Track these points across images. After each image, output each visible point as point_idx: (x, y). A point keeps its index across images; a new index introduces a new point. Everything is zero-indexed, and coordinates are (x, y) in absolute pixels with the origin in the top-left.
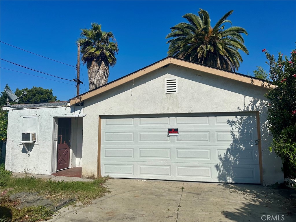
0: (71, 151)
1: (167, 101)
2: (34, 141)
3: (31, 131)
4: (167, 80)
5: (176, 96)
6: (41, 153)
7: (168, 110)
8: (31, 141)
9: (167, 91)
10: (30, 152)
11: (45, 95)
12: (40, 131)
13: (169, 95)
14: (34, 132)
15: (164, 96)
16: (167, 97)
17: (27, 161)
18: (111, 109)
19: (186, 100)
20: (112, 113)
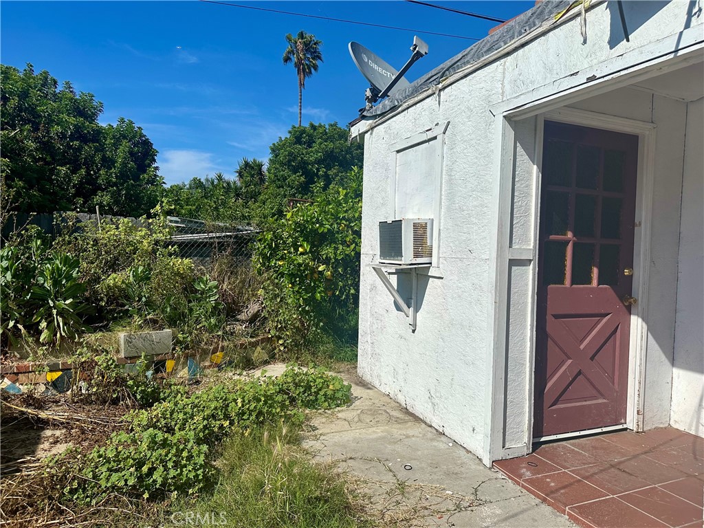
0: (637, 325)
2: (426, 260)
8: (407, 257)
14: (424, 216)
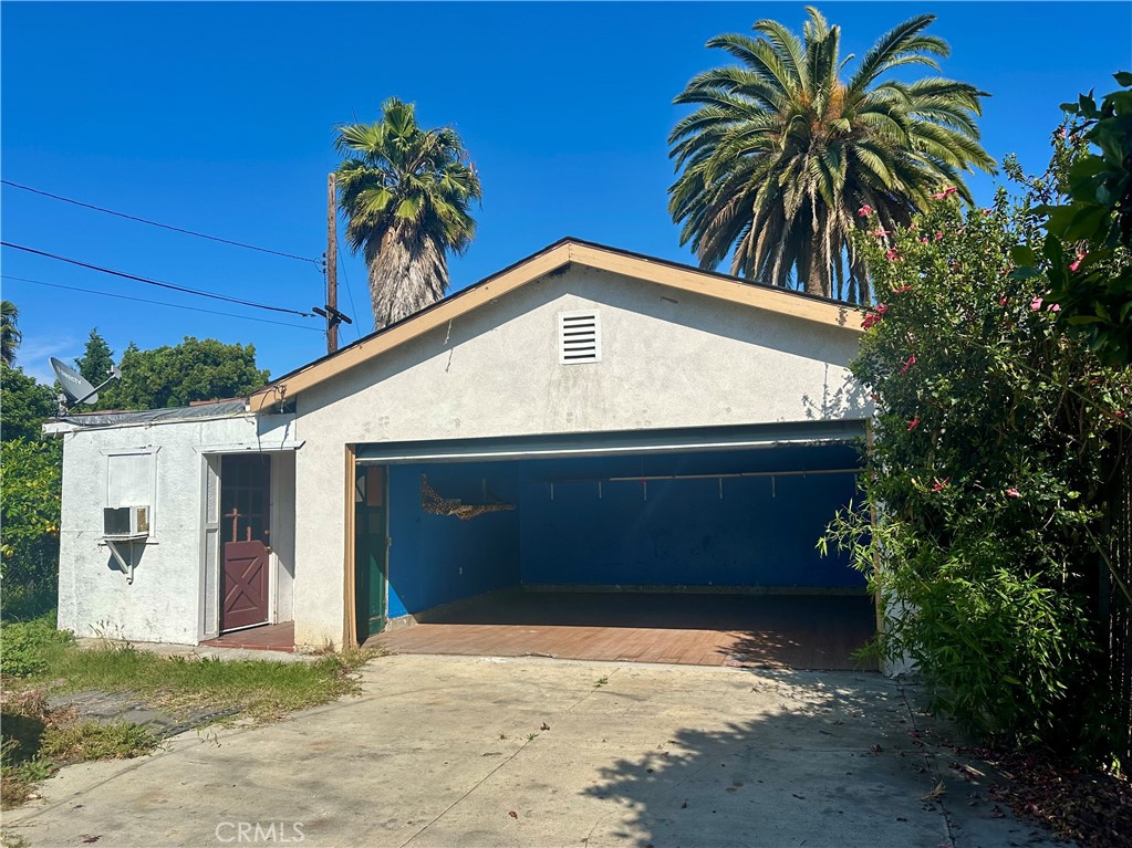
1: (567, 389)
2: (145, 533)
3: (134, 499)
4: (565, 320)
5: (596, 372)
6: (166, 572)
7: (569, 421)
8: (134, 532)
9: (566, 358)
10: (133, 568)
11: (227, 367)
12: (162, 500)
13: (572, 368)
14: (143, 503)
15: (557, 375)
16: (567, 378)
17: (125, 599)
18: (384, 421)
19: (626, 387)
20: (387, 435)
